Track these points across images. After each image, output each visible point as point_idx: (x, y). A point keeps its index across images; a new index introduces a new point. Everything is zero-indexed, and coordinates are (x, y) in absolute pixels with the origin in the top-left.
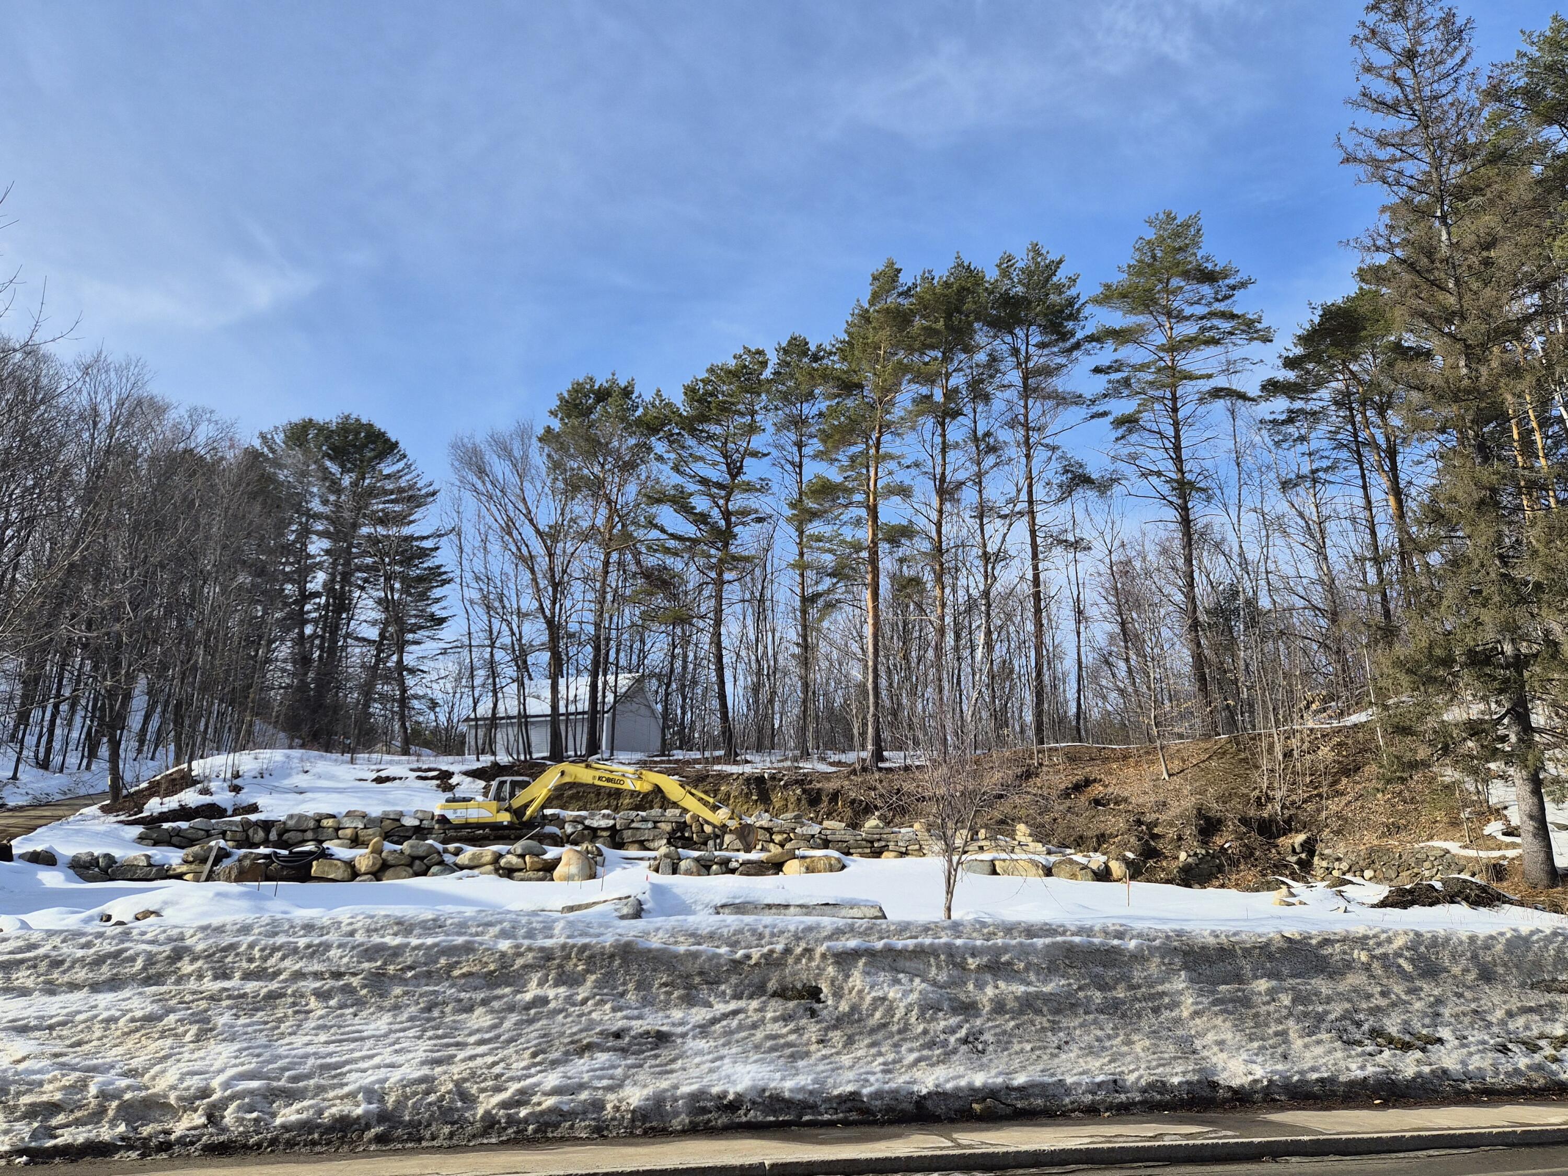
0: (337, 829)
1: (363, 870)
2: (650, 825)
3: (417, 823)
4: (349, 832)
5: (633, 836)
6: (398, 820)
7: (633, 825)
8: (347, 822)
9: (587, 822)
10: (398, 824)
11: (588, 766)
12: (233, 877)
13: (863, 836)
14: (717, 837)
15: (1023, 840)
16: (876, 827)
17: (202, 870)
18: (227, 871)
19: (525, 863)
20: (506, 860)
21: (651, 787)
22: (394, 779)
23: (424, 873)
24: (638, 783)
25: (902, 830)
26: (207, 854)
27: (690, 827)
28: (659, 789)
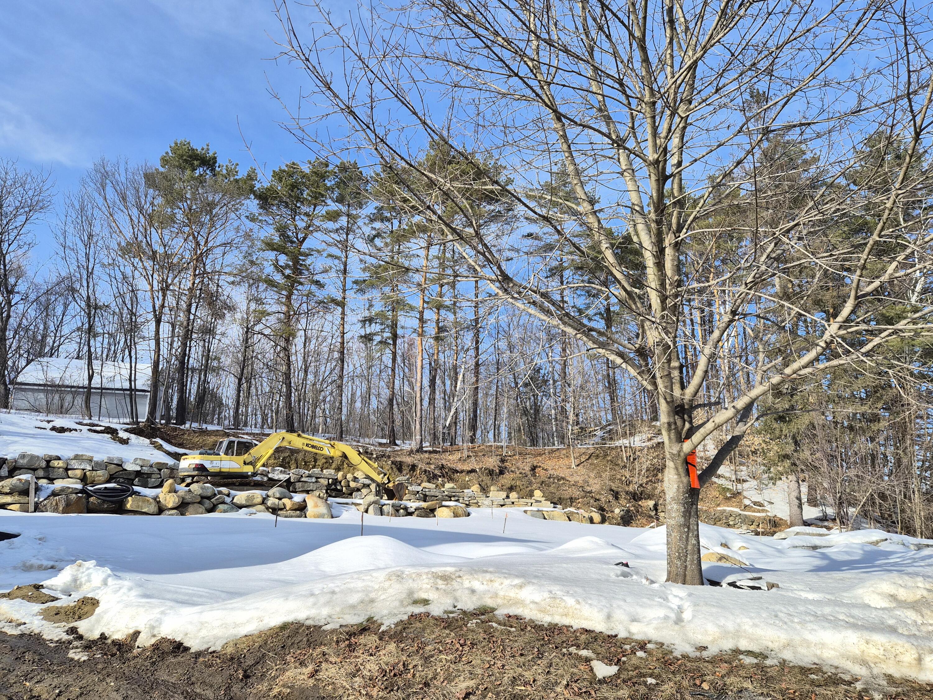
0: (67, 469)
1: (170, 505)
3: (139, 468)
4: (79, 473)
6: (121, 465)
8: (75, 464)
10: (120, 468)
11: (299, 435)
12: (61, 509)
13: (446, 493)
14: (358, 490)
15: (539, 499)
16: (453, 488)
17: (26, 501)
18: (54, 503)
19: (284, 504)
20: (271, 502)
21: (340, 454)
22: (70, 430)
23: (211, 510)
24: (332, 451)
25: (465, 491)
26: (26, 487)
27: (340, 482)
28: (345, 456)
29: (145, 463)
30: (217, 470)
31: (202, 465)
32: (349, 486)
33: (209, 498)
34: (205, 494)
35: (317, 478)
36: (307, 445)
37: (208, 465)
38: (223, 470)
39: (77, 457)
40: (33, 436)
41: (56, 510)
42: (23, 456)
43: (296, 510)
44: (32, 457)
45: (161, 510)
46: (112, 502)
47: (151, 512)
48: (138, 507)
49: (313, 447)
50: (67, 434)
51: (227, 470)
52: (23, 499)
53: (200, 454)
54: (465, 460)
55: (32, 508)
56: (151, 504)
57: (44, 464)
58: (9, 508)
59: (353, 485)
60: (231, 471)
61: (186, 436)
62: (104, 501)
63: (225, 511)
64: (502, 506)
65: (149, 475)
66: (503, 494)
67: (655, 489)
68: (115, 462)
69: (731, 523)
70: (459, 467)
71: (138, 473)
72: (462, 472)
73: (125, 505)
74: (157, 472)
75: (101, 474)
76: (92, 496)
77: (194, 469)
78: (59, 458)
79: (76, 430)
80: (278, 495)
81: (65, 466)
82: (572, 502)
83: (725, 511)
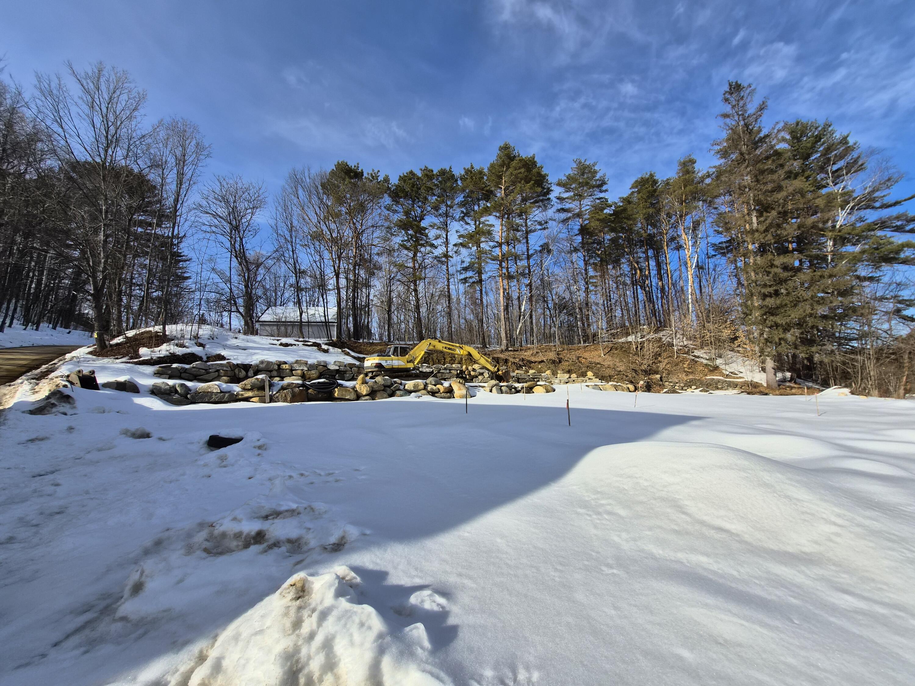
0: (292, 370)
1: (364, 393)
2: (448, 371)
3: (337, 368)
4: (299, 372)
5: (442, 376)
6: (326, 366)
7: (441, 371)
8: (296, 366)
9: (420, 369)
10: (326, 368)
11: (440, 341)
12: (289, 399)
13: (531, 376)
14: (477, 377)
15: (591, 377)
16: (535, 373)
17: (264, 395)
18: (284, 395)
19: (439, 389)
20: (430, 387)
21: (467, 353)
22: (291, 345)
23: (392, 395)
24: (462, 351)
25: (543, 374)
26: (263, 384)
27: (465, 372)
28: (470, 354)
29: (342, 364)
30: (391, 367)
31: (380, 364)
32: (470, 374)
33: (389, 387)
34: (386, 384)
35: (450, 370)
36: (445, 348)
37: (384, 363)
38: (394, 367)
39: (297, 362)
40: (269, 349)
41: (285, 401)
42: (262, 362)
43: (447, 392)
44: (269, 363)
45: (358, 397)
46: (325, 393)
47: (352, 398)
48: (343, 395)
49: (449, 349)
50: (289, 347)
51: (397, 367)
52: (260, 393)
53: (378, 356)
54: (535, 355)
55: (268, 399)
56: (351, 392)
57: (276, 367)
58: (251, 400)
59: (472, 373)
60: (400, 367)
61: (362, 347)
62: (319, 392)
63: (401, 396)
64: (567, 383)
65: (345, 372)
66: (567, 376)
67: (658, 367)
68: (322, 364)
69: (719, 387)
70: (533, 359)
71: (337, 371)
72: (535, 362)
73: (334, 394)
74: (350, 370)
75: (314, 373)
76: (310, 389)
77: (376, 367)
78: (285, 363)
79: (295, 345)
80: (433, 383)
81: (290, 368)
82: (610, 378)
83: (714, 379)
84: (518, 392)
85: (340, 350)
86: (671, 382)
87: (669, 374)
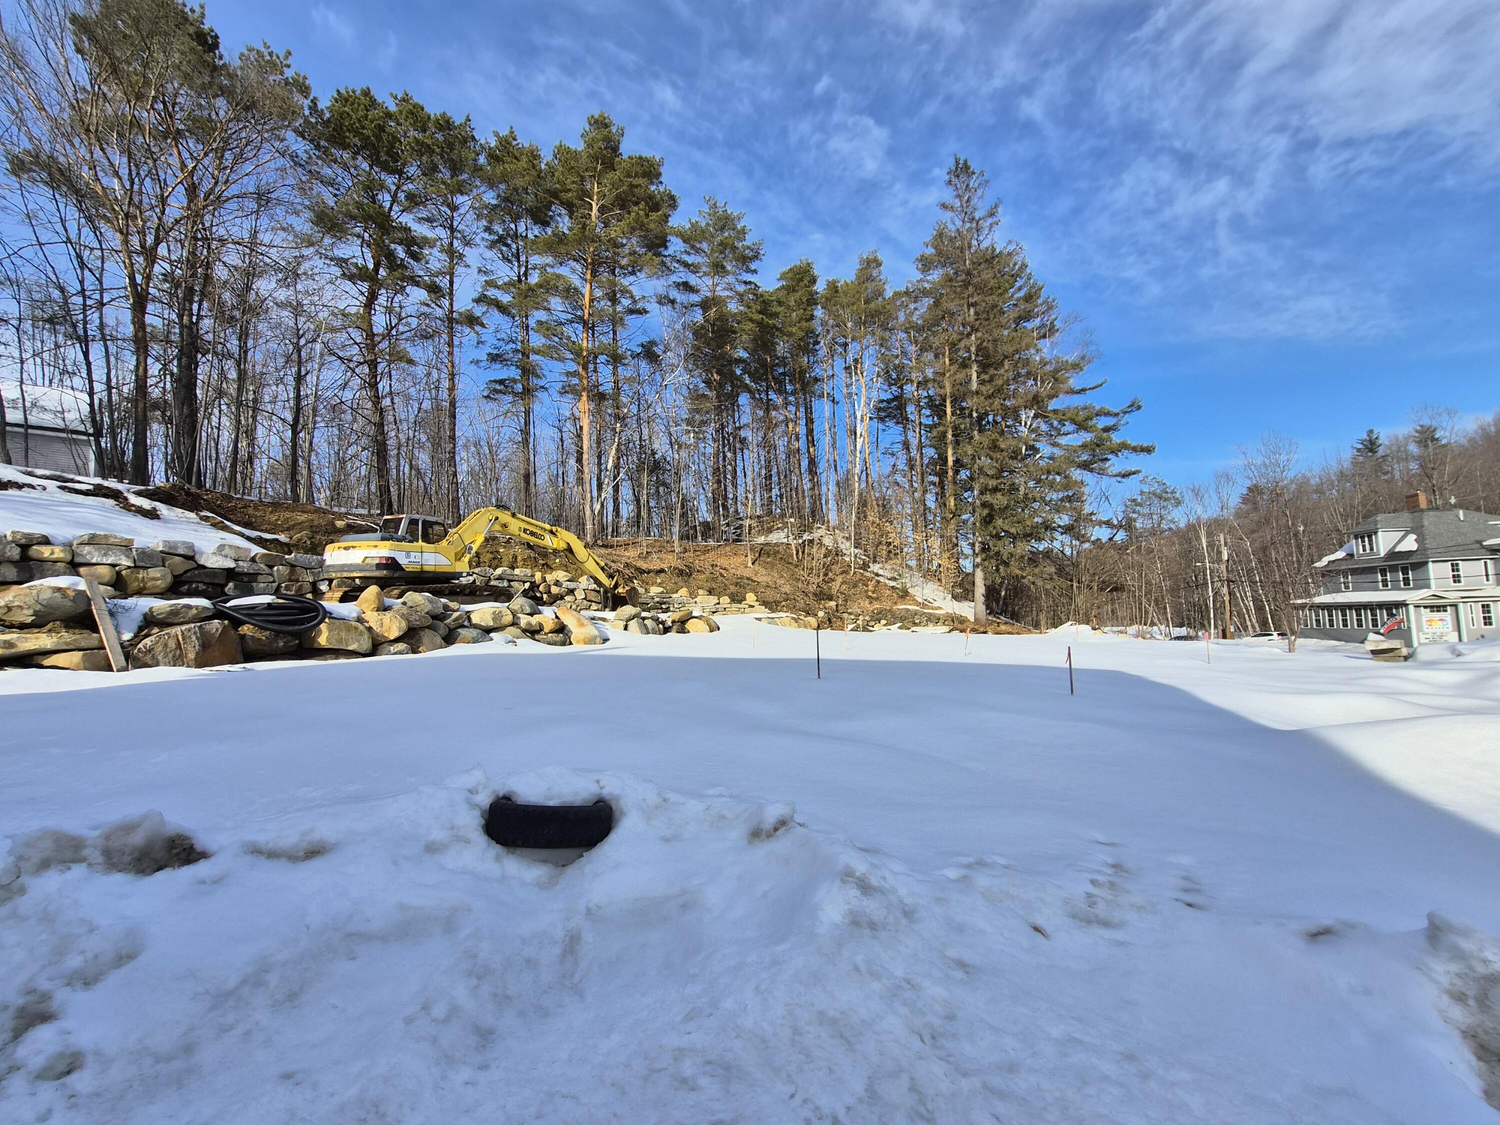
1: (394, 634)
3: (231, 564)
4: (105, 572)
6: (193, 558)
8: (91, 554)
10: (191, 565)
11: (514, 515)
12: (192, 656)
13: (657, 600)
14: (562, 598)
15: (752, 604)
16: (663, 592)
17: (95, 643)
18: (172, 644)
19: (541, 625)
20: (524, 620)
21: (565, 546)
22: (20, 486)
23: (449, 639)
24: (555, 540)
25: (674, 596)
26: (82, 608)
27: (538, 586)
28: (569, 550)
29: (242, 555)
30: (417, 568)
31: (393, 559)
32: (550, 592)
33: (439, 618)
34: (432, 611)
35: (509, 581)
36: (525, 530)
37: (402, 560)
38: (426, 568)
39: (92, 541)
41: (178, 660)
43: (556, 632)
45: (377, 646)
47: (363, 650)
48: (340, 641)
49: (532, 534)
50: (11, 492)
51: (430, 568)
52: (86, 638)
53: (383, 539)
54: (646, 558)
55: (115, 656)
56: (361, 634)
57: (15, 553)
58: (48, 661)
59: (555, 590)
60: (439, 570)
62: (278, 633)
63: (475, 641)
64: (714, 612)
65: (253, 577)
66: (713, 600)
67: (830, 588)
68: (181, 551)
69: (917, 621)
70: (644, 566)
71: (230, 574)
72: (649, 572)
73: (314, 639)
74: (267, 570)
75: (158, 576)
76: (244, 623)
77: (379, 566)
78: (46, 541)
79: (33, 487)
80: (528, 610)
81: (69, 558)
82: (777, 606)
83: (908, 610)
84: (667, 630)
85: (192, 515)
86: (850, 614)
87: (846, 601)
